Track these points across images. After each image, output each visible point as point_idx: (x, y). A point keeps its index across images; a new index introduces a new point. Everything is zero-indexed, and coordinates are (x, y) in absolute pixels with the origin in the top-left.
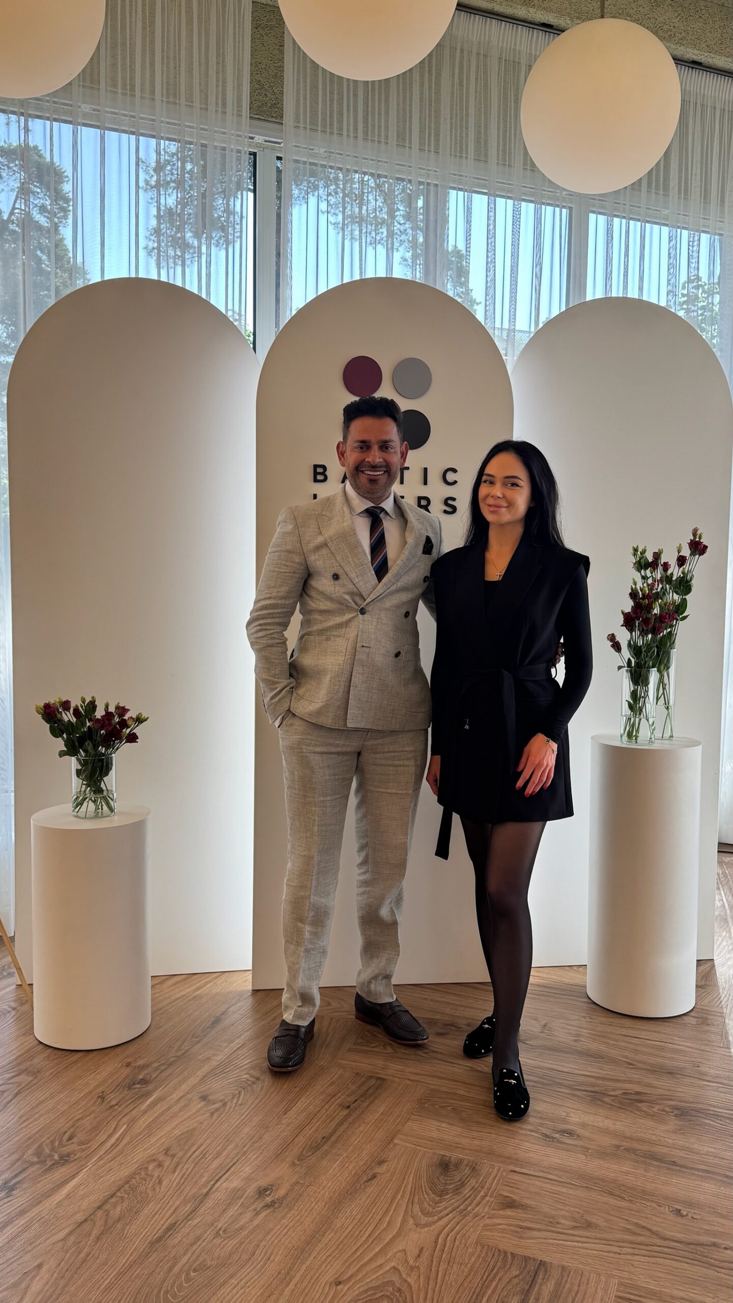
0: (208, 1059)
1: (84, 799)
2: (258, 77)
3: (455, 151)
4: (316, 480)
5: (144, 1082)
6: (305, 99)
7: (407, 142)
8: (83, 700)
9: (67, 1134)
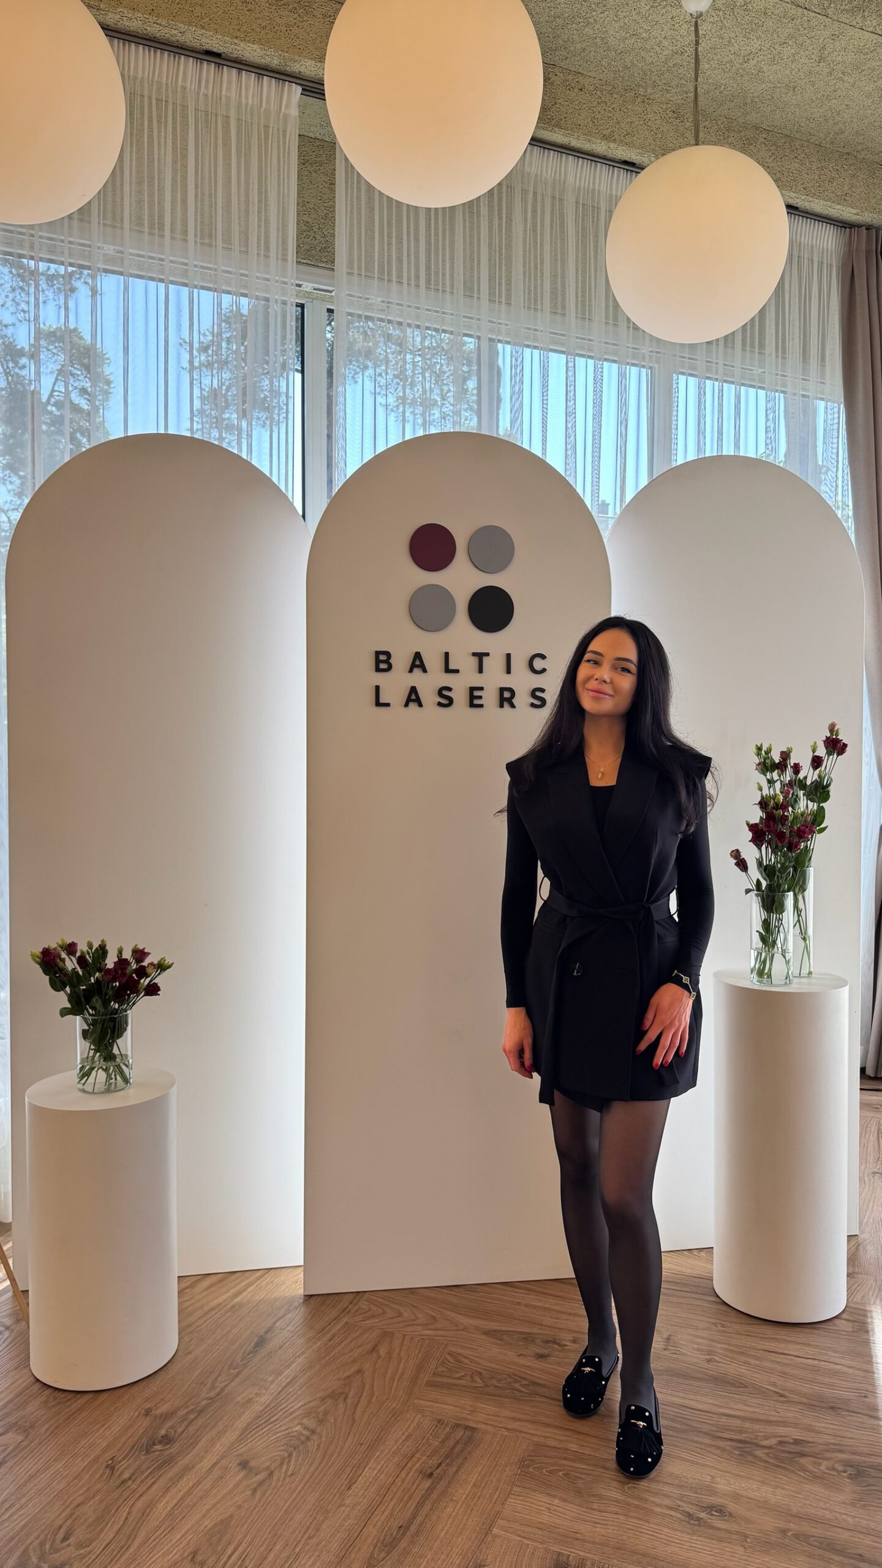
0: (250, 1401)
1: (92, 1069)
2: (306, 218)
3: (530, 303)
4: (378, 670)
5: (167, 1440)
6: (359, 242)
7: (476, 292)
8: (90, 946)
9: (62, 1530)
